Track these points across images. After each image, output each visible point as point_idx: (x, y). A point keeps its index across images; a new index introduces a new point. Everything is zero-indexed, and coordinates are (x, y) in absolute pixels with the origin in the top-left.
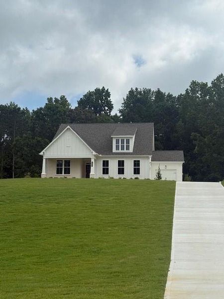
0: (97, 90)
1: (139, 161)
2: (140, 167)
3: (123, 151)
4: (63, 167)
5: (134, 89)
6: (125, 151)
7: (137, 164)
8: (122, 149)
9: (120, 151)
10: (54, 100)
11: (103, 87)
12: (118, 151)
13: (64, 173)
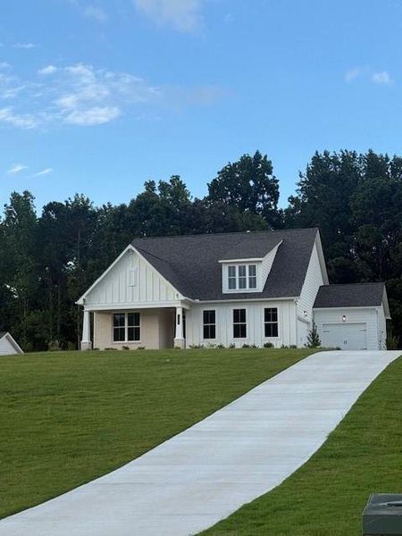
0: (245, 160)
1: (275, 310)
2: (279, 322)
3: (243, 291)
4: (126, 327)
5: (321, 153)
6: (248, 290)
7: (271, 315)
8: (242, 285)
9: (237, 290)
10: (157, 185)
11: (257, 153)
12: (232, 291)
13: (129, 339)
